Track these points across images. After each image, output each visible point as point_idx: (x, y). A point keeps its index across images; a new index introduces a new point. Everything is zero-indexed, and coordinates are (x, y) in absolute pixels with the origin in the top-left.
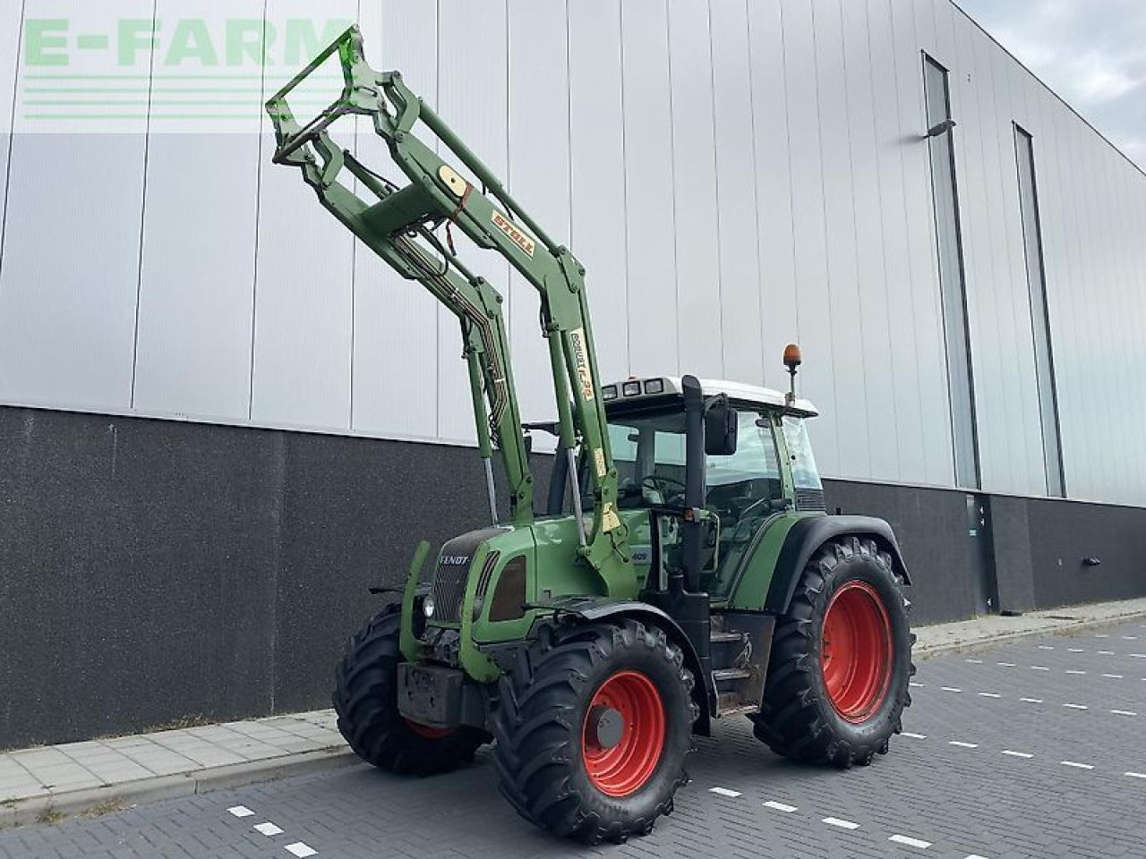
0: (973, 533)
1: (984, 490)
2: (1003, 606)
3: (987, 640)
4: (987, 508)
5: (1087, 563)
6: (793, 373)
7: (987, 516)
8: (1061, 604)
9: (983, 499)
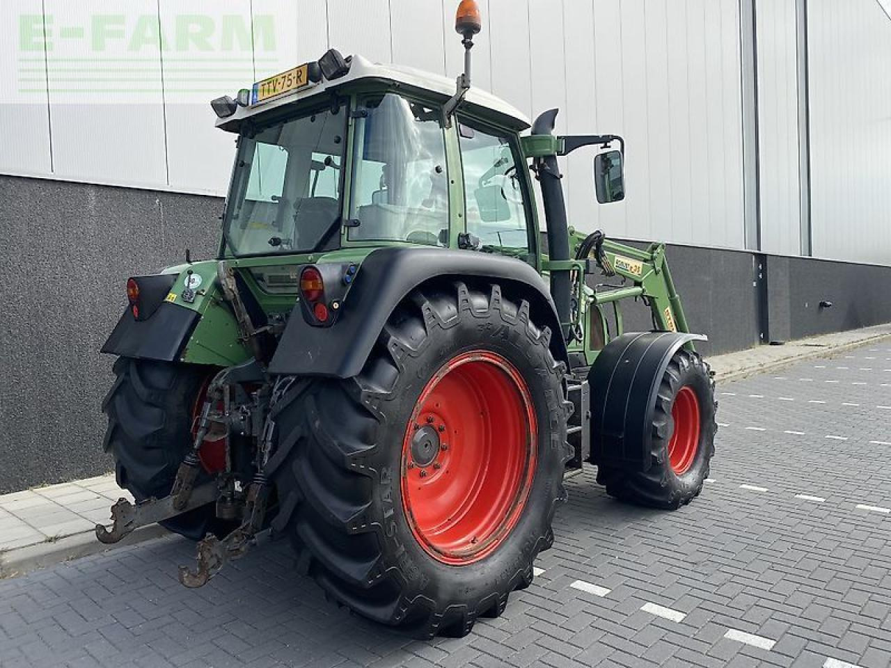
0: (755, 284)
1: (763, 251)
2: (772, 338)
3: (779, 363)
4: (765, 266)
5: (823, 305)
6: (468, 45)
7: (764, 271)
8: (805, 336)
9: (762, 258)
